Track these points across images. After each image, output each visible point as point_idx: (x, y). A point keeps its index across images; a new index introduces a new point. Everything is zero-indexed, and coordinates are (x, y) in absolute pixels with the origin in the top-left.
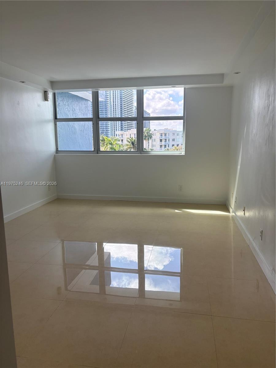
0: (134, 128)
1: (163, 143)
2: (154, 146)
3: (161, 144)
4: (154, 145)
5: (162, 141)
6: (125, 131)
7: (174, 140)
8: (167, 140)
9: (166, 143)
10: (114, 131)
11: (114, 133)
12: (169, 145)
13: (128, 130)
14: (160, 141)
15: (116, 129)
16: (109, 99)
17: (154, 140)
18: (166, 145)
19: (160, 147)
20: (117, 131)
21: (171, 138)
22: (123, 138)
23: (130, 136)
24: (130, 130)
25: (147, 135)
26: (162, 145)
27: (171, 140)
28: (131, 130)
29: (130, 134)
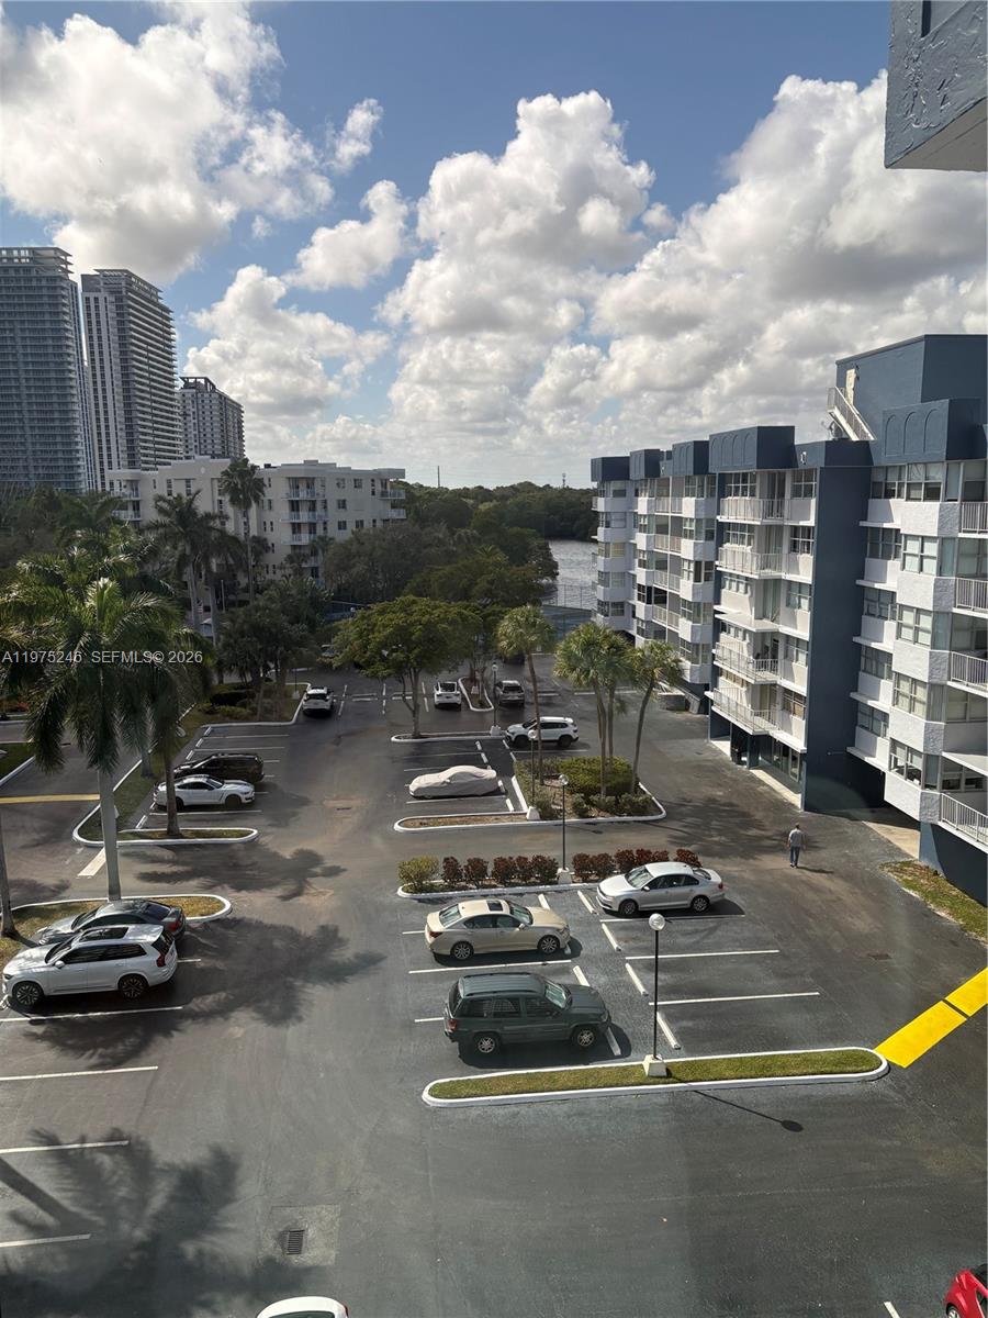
0: (181, 459)
1: (304, 516)
2: (268, 528)
3: (297, 521)
4: (268, 524)
5: (298, 510)
6: (147, 469)
7: (342, 504)
8: (319, 506)
9: (314, 516)
10: (102, 470)
11: (103, 477)
12: (325, 523)
13: (160, 464)
14: (293, 510)
15: (110, 463)
16: (73, 328)
17: (266, 504)
18: (315, 524)
19: (294, 533)
20: (115, 470)
21: (333, 496)
22: (137, 496)
23: (170, 486)
24: (165, 464)
25: (239, 486)
26: (299, 524)
27: (332, 505)
28: (169, 464)
29: (169, 482)
